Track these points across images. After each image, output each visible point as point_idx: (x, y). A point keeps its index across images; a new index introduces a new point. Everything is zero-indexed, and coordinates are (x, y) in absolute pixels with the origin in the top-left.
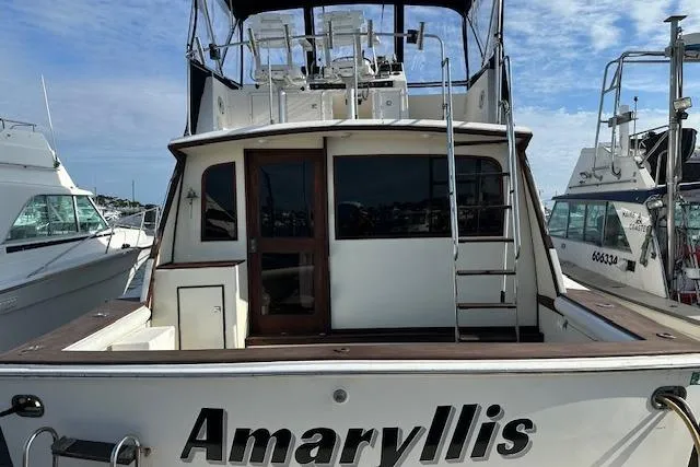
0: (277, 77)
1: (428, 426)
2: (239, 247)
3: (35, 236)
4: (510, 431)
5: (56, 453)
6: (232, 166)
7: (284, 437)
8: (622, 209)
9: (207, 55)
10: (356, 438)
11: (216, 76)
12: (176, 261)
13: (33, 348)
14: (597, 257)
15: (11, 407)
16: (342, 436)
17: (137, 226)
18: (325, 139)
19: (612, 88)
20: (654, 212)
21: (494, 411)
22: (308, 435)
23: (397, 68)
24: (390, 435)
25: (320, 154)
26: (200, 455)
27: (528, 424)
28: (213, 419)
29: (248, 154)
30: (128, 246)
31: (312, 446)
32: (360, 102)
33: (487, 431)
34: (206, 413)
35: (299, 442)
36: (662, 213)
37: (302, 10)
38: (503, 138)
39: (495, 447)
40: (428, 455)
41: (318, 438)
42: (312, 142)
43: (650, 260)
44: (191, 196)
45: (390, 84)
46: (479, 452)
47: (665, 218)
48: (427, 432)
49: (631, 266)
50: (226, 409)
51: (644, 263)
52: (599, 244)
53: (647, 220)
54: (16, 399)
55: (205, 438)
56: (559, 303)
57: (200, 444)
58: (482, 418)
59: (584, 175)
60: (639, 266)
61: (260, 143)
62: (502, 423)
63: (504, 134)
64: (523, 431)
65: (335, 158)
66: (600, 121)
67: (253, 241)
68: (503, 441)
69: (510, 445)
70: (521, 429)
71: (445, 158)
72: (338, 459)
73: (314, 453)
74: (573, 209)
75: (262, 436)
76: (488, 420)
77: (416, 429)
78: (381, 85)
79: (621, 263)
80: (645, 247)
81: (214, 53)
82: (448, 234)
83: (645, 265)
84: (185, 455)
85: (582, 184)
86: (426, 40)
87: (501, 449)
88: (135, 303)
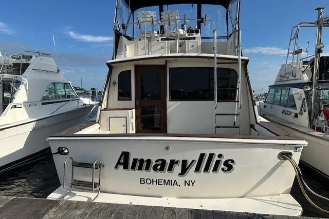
0: (148, 36)
1: (197, 160)
2: (132, 103)
3: (48, 99)
4: (226, 163)
5: (73, 166)
6: (130, 71)
7: (149, 161)
8: (295, 91)
9: (121, 28)
10: (173, 163)
11: (124, 36)
12: (109, 108)
13: (64, 133)
14: (284, 112)
15: (57, 151)
16: (168, 162)
17: (89, 97)
18: (166, 61)
19: (294, 38)
20: (307, 93)
21: (220, 156)
22: (157, 161)
23: (197, 32)
24: (184, 162)
25: (164, 67)
26: (121, 167)
27: (233, 161)
28: (126, 155)
29: (136, 67)
30: (86, 105)
31: (158, 165)
32: (180, 46)
33: (218, 162)
34: (123, 153)
35: (154, 164)
36: (310, 94)
37: (158, 7)
38: (236, 61)
39: (221, 168)
40: (197, 169)
41: (160, 162)
42: (162, 62)
43: (304, 113)
44: (114, 83)
45: (194, 38)
46: (215, 169)
47: (311, 95)
48: (197, 162)
49: (296, 116)
50: (130, 152)
51: (301, 114)
52: (285, 106)
53: (304, 96)
54: (59, 149)
55: (123, 162)
56: (256, 126)
57: (121, 164)
58: (216, 158)
59: (281, 76)
60: (299, 116)
61: (141, 63)
62: (223, 160)
63: (237, 60)
64: (231, 164)
65: (170, 69)
66: (289, 53)
67: (137, 101)
68: (224, 167)
69: (226, 168)
70: (230, 163)
71: (213, 69)
72: (167, 170)
73: (159, 167)
74: (276, 91)
75: (142, 161)
76: (218, 159)
77: (193, 161)
78: (190, 39)
79: (293, 114)
80: (302, 107)
81: (124, 28)
82: (213, 99)
83: (301, 115)
84: (116, 167)
85: (280, 80)
86: (207, 22)
87: (223, 169)
88: (94, 122)
